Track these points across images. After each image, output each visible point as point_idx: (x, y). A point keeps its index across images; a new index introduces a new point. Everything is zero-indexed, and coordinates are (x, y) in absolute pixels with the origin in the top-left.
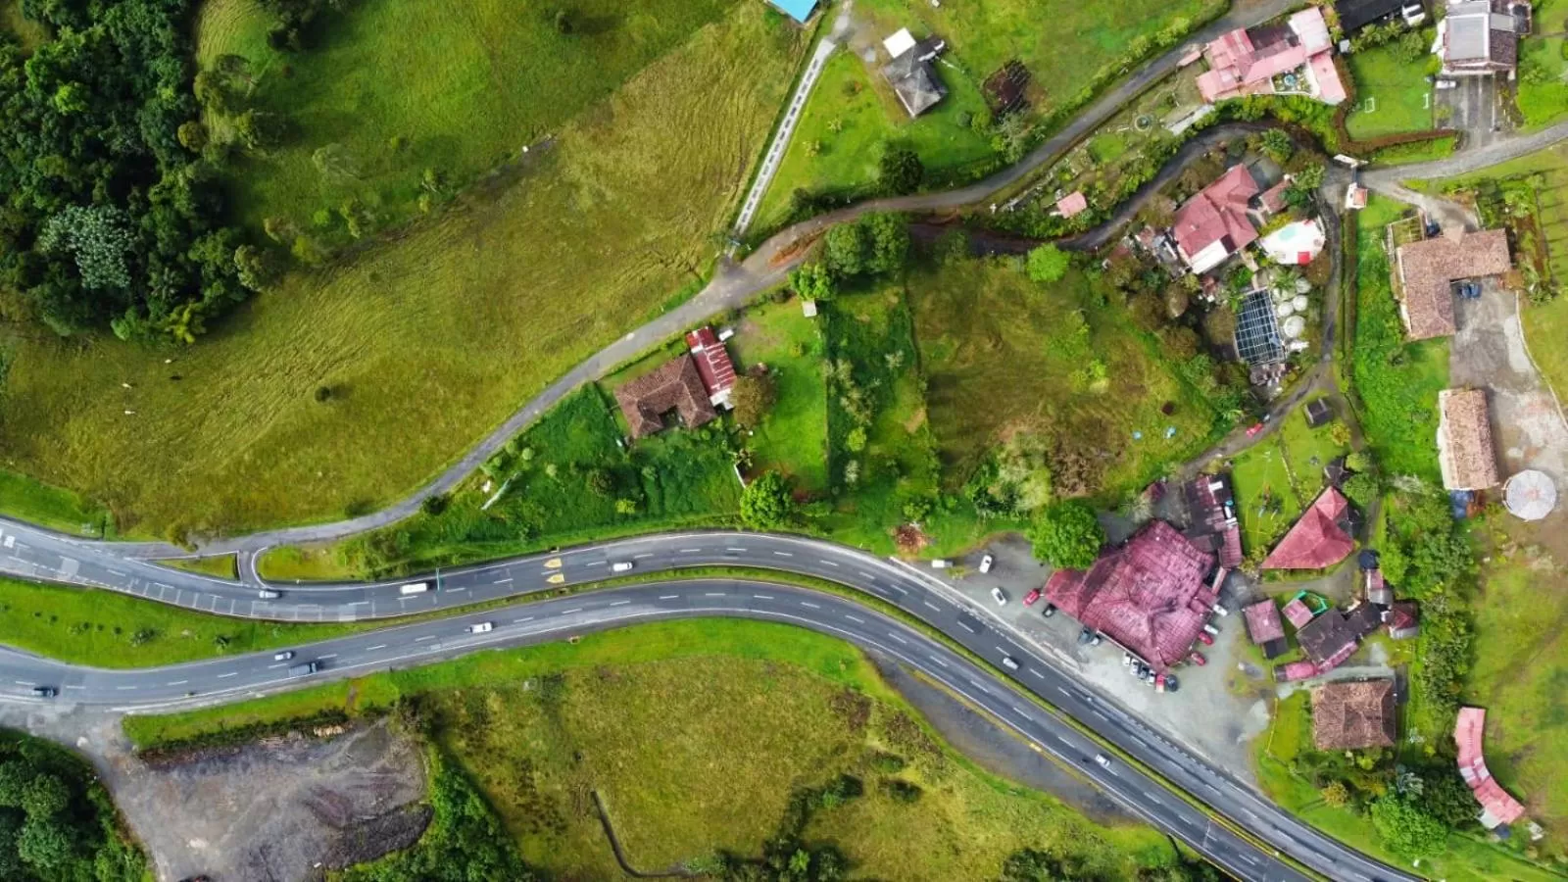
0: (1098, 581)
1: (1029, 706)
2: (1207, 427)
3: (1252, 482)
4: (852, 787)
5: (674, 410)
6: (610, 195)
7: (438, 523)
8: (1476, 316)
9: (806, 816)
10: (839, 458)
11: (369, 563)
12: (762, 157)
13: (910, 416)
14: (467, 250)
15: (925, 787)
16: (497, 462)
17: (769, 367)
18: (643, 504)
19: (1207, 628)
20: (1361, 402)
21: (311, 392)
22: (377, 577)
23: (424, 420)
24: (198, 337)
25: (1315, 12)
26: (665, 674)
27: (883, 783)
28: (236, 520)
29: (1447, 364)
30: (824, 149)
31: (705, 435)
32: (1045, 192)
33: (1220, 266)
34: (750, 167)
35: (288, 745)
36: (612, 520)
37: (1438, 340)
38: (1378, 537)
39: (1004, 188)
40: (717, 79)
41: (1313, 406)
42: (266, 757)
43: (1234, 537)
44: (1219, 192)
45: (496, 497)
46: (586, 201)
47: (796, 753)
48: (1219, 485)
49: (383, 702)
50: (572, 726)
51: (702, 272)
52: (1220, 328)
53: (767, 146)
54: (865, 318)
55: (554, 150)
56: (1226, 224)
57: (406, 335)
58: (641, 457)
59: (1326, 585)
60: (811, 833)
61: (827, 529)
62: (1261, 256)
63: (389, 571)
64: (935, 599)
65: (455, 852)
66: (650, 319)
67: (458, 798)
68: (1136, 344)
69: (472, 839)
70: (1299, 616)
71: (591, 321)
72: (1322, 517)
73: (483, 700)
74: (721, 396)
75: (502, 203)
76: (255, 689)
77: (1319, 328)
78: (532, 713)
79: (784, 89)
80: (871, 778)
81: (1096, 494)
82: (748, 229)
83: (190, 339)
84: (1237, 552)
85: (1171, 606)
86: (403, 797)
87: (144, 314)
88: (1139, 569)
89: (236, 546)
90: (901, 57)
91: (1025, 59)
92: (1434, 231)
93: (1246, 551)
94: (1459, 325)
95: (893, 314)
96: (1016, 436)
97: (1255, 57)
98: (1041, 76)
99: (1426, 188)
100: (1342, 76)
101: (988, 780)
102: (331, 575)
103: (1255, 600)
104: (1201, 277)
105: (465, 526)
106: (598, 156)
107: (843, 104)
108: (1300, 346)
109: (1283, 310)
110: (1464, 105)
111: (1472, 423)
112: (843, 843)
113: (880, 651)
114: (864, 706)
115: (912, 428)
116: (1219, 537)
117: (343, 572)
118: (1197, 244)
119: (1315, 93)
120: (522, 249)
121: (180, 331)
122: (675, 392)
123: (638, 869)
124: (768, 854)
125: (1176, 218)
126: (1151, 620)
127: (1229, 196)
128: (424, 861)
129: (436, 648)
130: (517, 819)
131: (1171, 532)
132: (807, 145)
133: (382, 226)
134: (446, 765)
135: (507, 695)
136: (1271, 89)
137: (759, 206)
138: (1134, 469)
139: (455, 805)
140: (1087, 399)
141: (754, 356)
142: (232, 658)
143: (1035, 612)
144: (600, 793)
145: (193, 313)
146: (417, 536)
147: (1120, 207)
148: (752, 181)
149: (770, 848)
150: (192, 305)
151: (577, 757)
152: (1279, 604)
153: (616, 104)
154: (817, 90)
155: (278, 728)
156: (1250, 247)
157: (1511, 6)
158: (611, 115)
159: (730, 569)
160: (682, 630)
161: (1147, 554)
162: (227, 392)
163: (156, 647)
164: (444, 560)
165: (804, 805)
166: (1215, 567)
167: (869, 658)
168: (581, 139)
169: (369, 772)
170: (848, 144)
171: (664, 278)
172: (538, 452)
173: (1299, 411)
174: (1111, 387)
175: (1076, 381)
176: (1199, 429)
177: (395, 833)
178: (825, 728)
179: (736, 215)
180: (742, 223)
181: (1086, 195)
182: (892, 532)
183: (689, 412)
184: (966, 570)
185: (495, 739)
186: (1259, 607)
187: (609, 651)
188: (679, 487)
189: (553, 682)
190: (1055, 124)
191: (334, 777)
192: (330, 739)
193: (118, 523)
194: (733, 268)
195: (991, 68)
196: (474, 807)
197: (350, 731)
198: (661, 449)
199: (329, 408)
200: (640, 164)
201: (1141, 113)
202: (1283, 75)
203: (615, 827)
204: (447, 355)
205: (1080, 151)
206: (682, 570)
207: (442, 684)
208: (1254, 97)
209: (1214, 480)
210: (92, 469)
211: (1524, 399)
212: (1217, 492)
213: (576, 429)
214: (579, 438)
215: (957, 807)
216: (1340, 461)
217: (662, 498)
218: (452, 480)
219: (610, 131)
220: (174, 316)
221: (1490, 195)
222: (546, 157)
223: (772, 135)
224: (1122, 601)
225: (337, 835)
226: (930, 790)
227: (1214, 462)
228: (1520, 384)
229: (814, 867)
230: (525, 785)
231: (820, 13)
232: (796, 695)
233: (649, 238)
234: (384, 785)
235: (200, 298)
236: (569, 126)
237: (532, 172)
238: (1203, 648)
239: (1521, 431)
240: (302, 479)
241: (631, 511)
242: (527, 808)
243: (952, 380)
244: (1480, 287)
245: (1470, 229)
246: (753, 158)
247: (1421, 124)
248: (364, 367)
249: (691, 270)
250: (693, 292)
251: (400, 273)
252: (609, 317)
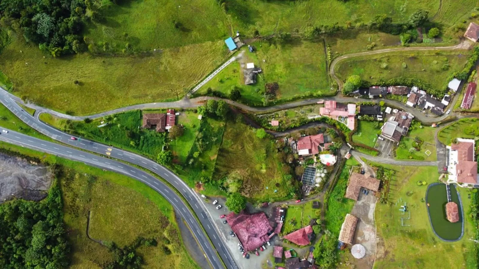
0: (240, 220)
1: (208, 244)
2: (286, 195)
3: (292, 214)
4: (154, 243)
5: (156, 125)
6: (168, 69)
7: (86, 125)
8: (364, 199)
9: (139, 245)
10: (190, 157)
11: (65, 127)
12: (207, 77)
13: (213, 155)
14: (129, 66)
15: (172, 252)
16: (107, 117)
17: (184, 126)
18: (137, 145)
19: (263, 247)
20: (327, 207)
21: (74, 79)
22: (65, 131)
23: (97, 100)
24: (57, 57)
25: (355, 106)
26: (122, 190)
27: (163, 246)
28: (40, 103)
29: (352, 208)
30: (221, 81)
31: (160, 135)
32: (270, 117)
33: (307, 156)
34: (203, 78)
35: (23, 161)
36: (128, 145)
37: (352, 200)
38: (317, 245)
39: (261, 111)
40: (206, 54)
41: (315, 202)
42: (15, 161)
43: (280, 226)
44: (314, 138)
45: (103, 125)
46: (162, 68)
47: (144, 227)
48: (282, 211)
49: (51, 163)
50: (93, 192)
51: (179, 96)
52: (298, 171)
53: (209, 75)
54: (213, 126)
55: (161, 53)
56: (312, 147)
57: (104, 78)
58: (142, 133)
59: (299, 251)
60: (139, 250)
61: (179, 173)
62: (318, 158)
63: (69, 131)
64: (198, 205)
65: (47, 208)
66: (162, 101)
67: (55, 195)
68: (276, 164)
69: (52, 207)
70: (288, 255)
71: (147, 95)
72: (304, 231)
73: (75, 174)
74: (168, 128)
75: (143, 59)
76: (22, 144)
77: (324, 184)
78: (85, 183)
79: (219, 64)
80: (160, 243)
81: (251, 198)
82: (195, 92)
83: (54, 56)
84: (279, 230)
85: (256, 236)
86: (42, 188)
87: (48, 45)
88: (253, 222)
89: (37, 108)
90: (249, 69)
91: (279, 84)
92: (363, 173)
93: (282, 231)
94: (359, 199)
95: (220, 128)
96: (236, 173)
97: (335, 109)
98: (282, 89)
99: (366, 161)
100: (355, 124)
101: (189, 258)
102: (55, 125)
103: (279, 245)
104: (301, 156)
105: (92, 129)
106: (171, 59)
107: (231, 73)
108: (318, 185)
109: (318, 175)
110: (384, 146)
111: (350, 225)
112: (145, 257)
113: (178, 211)
114: (167, 223)
115: (212, 159)
116: (277, 224)
117: (58, 126)
118: (303, 147)
119: (347, 125)
120: (141, 72)
121: (53, 53)
122: (158, 121)
123: (90, 236)
124: (125, 249)
125: (299, 139)
126: (249, 237)
127: (316, 140)
128: (38, 206)
129: (71, 156)
130: (68, 208)
131: (265, 217)
132: (218, 79)
133: (113, 52)
134: (57, 185)
135: (81, 176)
136: (337, 119)
137: (201, 88)
138: (262, 196)
139: (54, 196)
140: (259, 173)
141: (181, 122)
142: (21, 134)
143: (222, 221)
144: (91, 212)
145: (58, 50)
146: (80, 126)
147: (289, 129)
148: (202, 81)
149: (126, 248)
150: (60, 49)
151: (90, 200)
152: (284, 250)
153: (181, 50)
154: (227, 68)
155: (22, 156)
156: (316, 155)
157: (404, 127)
158: (178, 52)
159: (151, 172)
160: (132, 181)
161: (256, 220)
162: (56, 72)
163: (5, 122)
164: (83, 135)
165: (140, 242)
166: (272, 232)
167: (174, 211)
168: (169, 54)
169: (38, 178)
170: (228, 83)
171: (168, 94)
172: (118, 120)
173: (311, 202)
174: (266, 173)
175: (258, 167)
176: (283, 194)
177: (35, 196)
178: (154, 224)
179: (194, 87)
180: (195, 90)
181: (279, 122)
182: (196, 182)
183: (158, 128)
184: (209, 201)
185: (72, 185)
186: (279, 247)
187: (112, 177)
188: (148, 145)
189: (94, 178)
190: (280, 102)
191: (29, 175)
192: (33, 165)
193: (13, 89)
194: (187, 99)
195: (270, 82)
196: (58, 200)
197: (39, 166)
198: (148, 133)
199: (76, 86)
200: (179, 66)
201: (302, 110)
202: (342, 117)
203: (90, 222)
204: (110, 87)
205: (283, 111)
206: (139, 166)
207: (67, 166)
208: (332, 119)
209: (282, 209)
210: (15, 74)
211: (368, 226)
212: (281, 212)
213: (130, 119)
214: (130, 122)
215: (178, 261)
216: (315, 220)
217: (143, 146)
218: (95, 117)
219: (176, 55)
220: (54, 49)
221: (380, 170)
222: (159, 54)
223: (211, 73)
224: (244, 228)
225: (21, 190)
226: (174, 254)
227: (284, 205)
228: (369, 222)
229: (134, 259)
230: (74, 200)
231: (236, 50)
232: (152, 212)
233: (172, 83)
234: (39, 183)
235: (62, 48)
236: (167, 50)
237: (153, 56)
238: (260, 251)
239: (363, 234)
240: (61, 100)
241: (134, 145)
242: (71, 206)
243: (228, 152)
244: (368, 193)
245: (372, 176)
246: (205, 76)
247: (371, 145)
248: (89, 81)
249: (177, 95)
250: (175, 100)
251: (111, 64)
252: (152, 96)
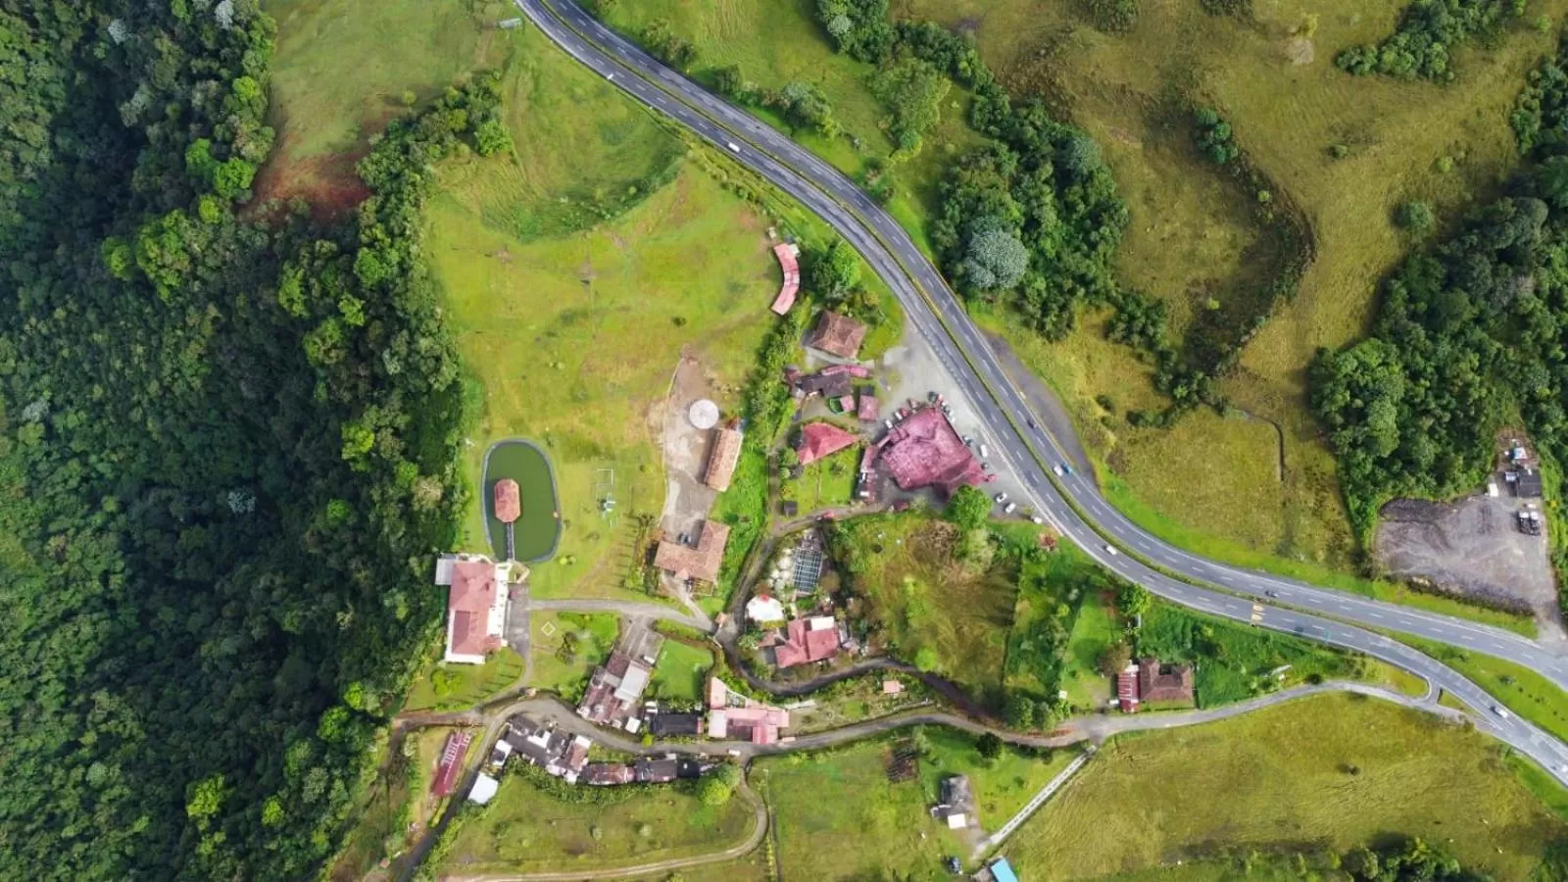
0: (955, 471)
1: (1018, 420)
2: (857, 529)
3: (842, 486)
4: (1134, 418)
5: (1161, 673)
6: (1143, 813)
7: (1318, 669)
8: (687, 525)
9: (1166, 414)
10: (1075, 605)
11: (1364, 664)
12: (1054, 793)
13: (1026, 609)
14: (1237, 819)
15: (1093, 401)
16: (1272, 689)
17: (1097, 673)
18: (1196, 628)
19: (900, 417)
20: (764, 504)
21: (1360, 776)
22: (1363, 655)
23: (1302, 731)
24: (1411, 839)
25: (711, 733)
26: (1217, 528)
27: (1114, 414)
28: (1432, 722)
29: (715, 505)
30: (1020, 782)
31: (1149, 652)
32: (904, 700)
33: (813, 615)
34: (1063, 790)
35: (1446, 584)
36: (1218, 627)
37: (716, 520)
38: (784, 427)
39: (924, 714)
40: (1060, 850)
41: (793, 513)
42: (1463, 583)
43: (866, 462)
44: (799, 657)
45: (1280, 669)
46: (1159, 816)
47: (1159, 451)
48: (863, 494)
49: (1384, 584)
50: (1281, 522)
51: (1113, 744)
52: (833, 581)
53: (1050, 798)
54: (1031, 676)
55: (1163, 854)
56: (805, 636)
57: (1292, 784)
58: (1189, 655)
59: (823, 411)
60: (1166, 403)
61: (1098, 569)
62: (787, 611)
63: (1355, 655)
64: (1047, 502)
65: (1376, 484)
66: (1152, 730)
67: (1362, 512)
68: (883, 596)
69: (1363, 487)
70: (848, 402)
71: (1189, 744)
72: (815, 452)
73: (1326, 560)
74: (1132, 669)
75: (1205, 838)
76: (1453, 622)
77: (774, 554)
78: (1301, 539)
79: (1028, 827)
80: (1120, 417)
81: (932, 519)
82: (1077, 756)
83: (1418, 840)
84: (868, 452)
85: (919, 440)
86: (1394, 526)
87: (1439, 868)
88: (927, 468)
89: (1436, 708)
90: (958, 812)
91: (886, 781)
92: (691, 581)
93: (862, 452)
94: (701, 525)
95: (1014, 672)
96: (969, 572)
97: (755, 723)
98: (880, 767)
99: (683, 609)
100: (709, 691)
101: (1057, 389)
102: (1387, 667)
103: (866, 421)
104: (827, 615)
105: (1303, 660)
106: (1139, 839)
107: (999, 802)
108: (788, 551)
109: (786, 575)
110: (643, 643)
111: (722, 467)
112: (1149, 390)
113: (1090, 487)
114: (1111, 460)
115: (1026, 603)
116: (874, 465)
117: (1380, 666)
118: (824, 635)
119: (725, 687)
120: (1205, 805)
121: (1422, 847)
122: (1158, 683)
123: (1273, 428)
124: (1196, 404)
125: (833, 653)
126: (933, 437)
127: (796, 652)
128: (1394, 487)
129: (1342, 599)
130: (1331, 486)
131: (899, 480)
132: (1030, 787)
133: (1278, 857)
134: (1361, 533)
135: (1313, 556)
136: (748, 702)
137: (1065, 767)
138: (909, 524)
139: (1365, 510)
140: (920, 575)
141: (1104, 683)
142: (1460, 645)
143: (991, 469)
144: (1278, 478)
145: (1411, 854)
146: (1332, 668)
147: (858, 674)
148: (1065, 783)
149: (1194, 406)
150: (1408, 860)
151: (1284, 504)
152: (855, 413)
153: (1117, 864)
154: (1009, 816)
155: (1450, 596)
156: (791, 618)
157: (600, 687)
158: (1124, 860)
159: (1158, 570)
160: (1197, 548)
161: (918, 474)
162: (1406, 800)
163: (1503, 672)
164: (1321, 647)
165: (1166, 419)
166: (883, 449)
167: (1097, 486)
168: (1146, 854)
169: (1406, 548)
170: (1006, 778)
171: (1138, 749)
172: (1246, 684)
173: (801, 516)
174: (902, 575)
175: (923, 588)
176: (863, 530)
177: (1405, 509)
178: (1139, 459)
179: (1081, 767)
180: (1079, 761)
181: (881, 689)
182: (1057, 550)
183: (1155, 667)
184: (1024, 510)
185: (1328, 535)
186: (867, 417)
187: (1243, 555)
188: (1173, 629)
189: (1284, 549)
190: (880, 737)
191: (1427, 555)
192: (1421, 576)
193: (1499, 752)
194: (1094, 738)
195: (909, 784)
196: (1355, 503)
197: (1409, 576)
198: (1176, 655)
199: (1353, 762)
200: (1119, 823)
201: (830, 720)
202: (738, 706)
203: (1277, 456)
204: (1275, 761)
205: (873, 715)
206: (1185, 581)
207: (1346, 576)
208: (761, 701)
209: (863, 498)
210: (1503, 790)
211: (681, 467)
212: (865, 490)
213: (1220, 687)
214: (1221, 680)
215: (1080, 382)
216: (793, 477)
217: (1184, 627)
218: (1300, 690)
219: (1127, 850)
220: (1423, 858)
221: (651, 588)
222: (1168, 854)
223: (1044, 803)
224: (945, 455)
225: (1438, 522)
226: (1091, 398)
227: (858, 507)
228: (680, 476)
229: (1173, 385)
230: (1320, 503)
231: (991, 860)
232: (1146, 483)
233: (1132, 777)
234: (1401, 538)
235: (1402, 863)
236: (1149, 864)
237: (1182, 848)
238: (907, 407)
239: (691, 450)
240: (1384, 729)
241: (1205, 627)
242: (1323, 489)
243: (991, 619)
244: (680, 537)
245: (672, 573)
246: (1059, 794)
247: (671, 642)
248: (1325, 776)
249: (1118, 747)
250: (1122, 734)
251: (1281, 823)
252: (1175, 742)
